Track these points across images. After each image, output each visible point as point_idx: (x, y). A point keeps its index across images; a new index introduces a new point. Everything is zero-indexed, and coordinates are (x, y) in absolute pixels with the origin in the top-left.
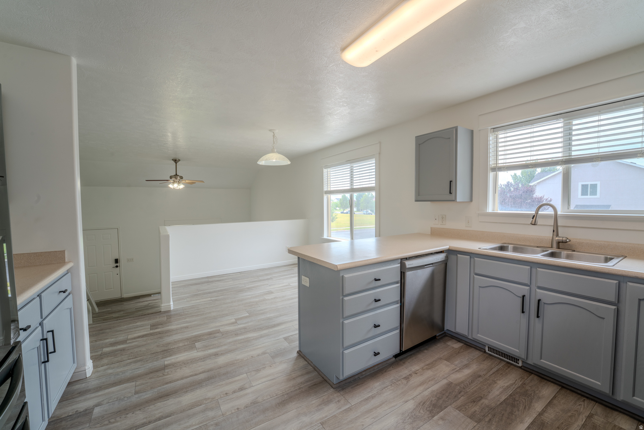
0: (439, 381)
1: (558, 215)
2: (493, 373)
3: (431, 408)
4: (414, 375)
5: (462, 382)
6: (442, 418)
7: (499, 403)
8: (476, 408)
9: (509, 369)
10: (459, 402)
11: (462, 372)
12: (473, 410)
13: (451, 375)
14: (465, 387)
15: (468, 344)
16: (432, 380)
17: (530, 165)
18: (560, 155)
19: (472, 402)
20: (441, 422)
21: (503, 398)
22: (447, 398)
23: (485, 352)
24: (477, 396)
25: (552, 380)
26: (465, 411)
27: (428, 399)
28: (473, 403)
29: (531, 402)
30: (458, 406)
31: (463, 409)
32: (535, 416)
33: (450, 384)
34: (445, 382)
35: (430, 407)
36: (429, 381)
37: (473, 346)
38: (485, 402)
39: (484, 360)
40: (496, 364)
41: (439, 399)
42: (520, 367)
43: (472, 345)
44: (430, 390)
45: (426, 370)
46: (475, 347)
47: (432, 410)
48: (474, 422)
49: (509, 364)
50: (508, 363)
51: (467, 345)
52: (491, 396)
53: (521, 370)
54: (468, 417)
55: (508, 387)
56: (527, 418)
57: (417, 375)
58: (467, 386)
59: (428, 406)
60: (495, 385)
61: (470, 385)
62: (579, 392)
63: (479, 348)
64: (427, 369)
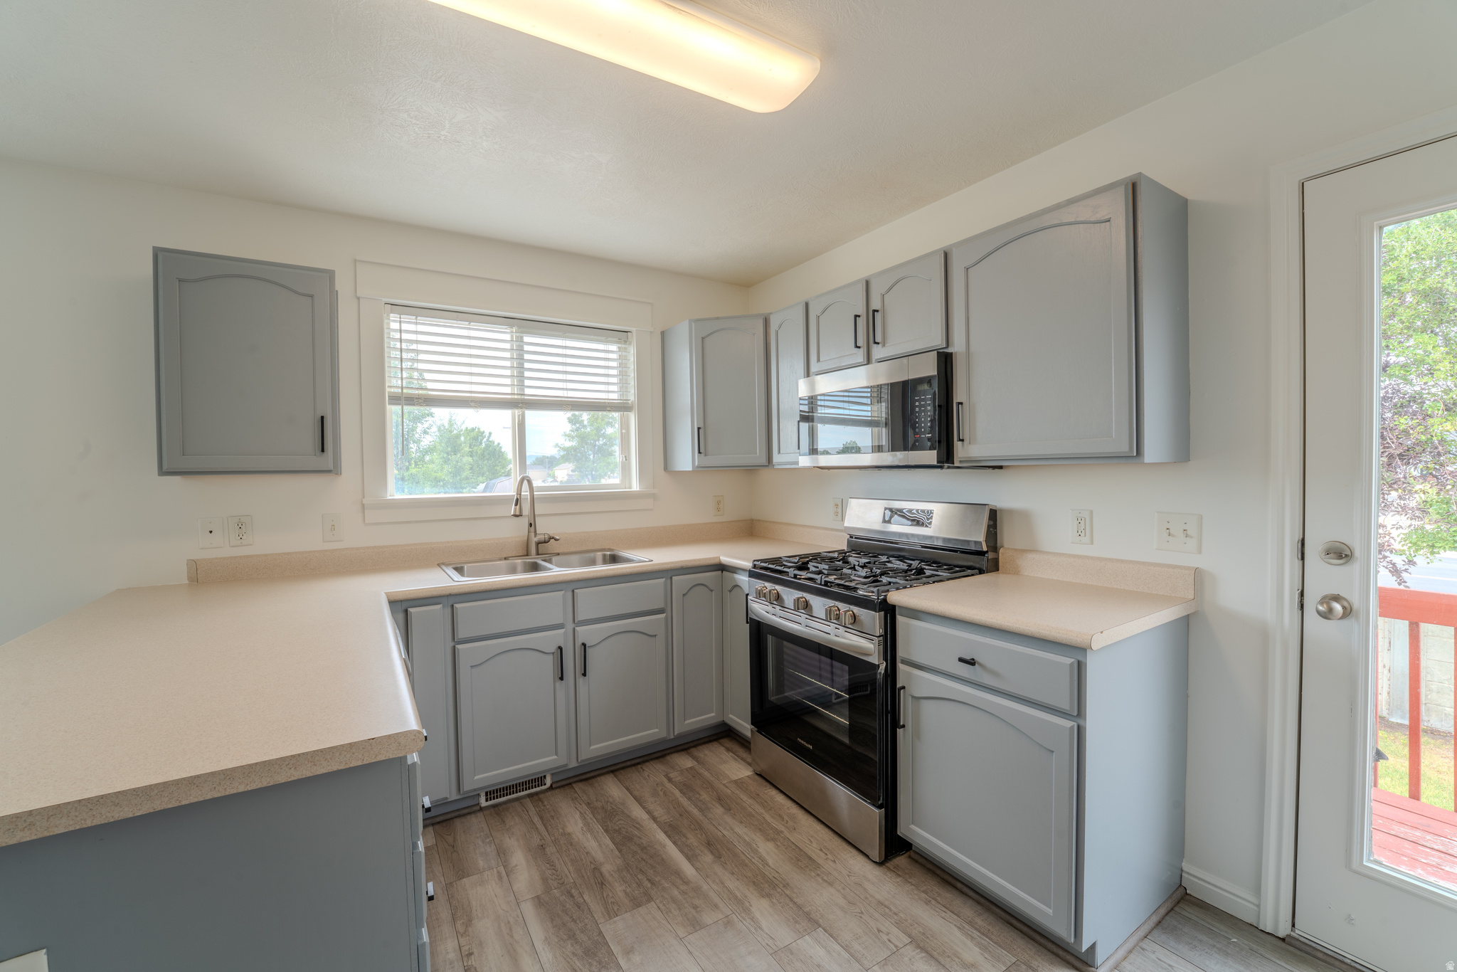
0: (520, 916)
1: (535, 497)
2: (545, 826)
3: (595, 963)
4: (473, 961)
5: (544, 880)
6: (628, 952)
7: (617, 853)
8: (619, 889)
9: (546, 803)
10: (597, 908)
11: (517, 868)
12: (621, 895)
13: (515, 888)
14: (561, 882)
15: (438, 820)
16: (511, 929)
17: (472, 401)
18: (508, 390)
19: (602, 888)
20: (637, 958)
21: (608, 841)
22: (575, 922)
23: (481, 809)
24: (589, 874)
25: (596, 773)
26: (619, 906)
27: (565, 959)
28: (604, 886)
29: (629, 816)
30: (605, 914)
31: (615, 909)
32: (655, 826)
33: (539, 902)
34: (528, 909)
35: (590, 964)
36: (512, 936)
37: (453, 815)
38: (607, 869)
39: (504, 822)
40: (523, 811)
41: (572, 936)
42: (551, 788)
43: (449, 816)
44: (539, 945)
45: (470, 929)
46: (457, 814)
47: (600, 962)
48: (649, 904)
49: (532, 797)
50: (530, 796)
51: (439, 823)
52: (599, 856)
53: (557, 791)
54: (634, 909)
55: (587, 824)
56: (657, 836)
57: (476, 954)
58: (560, 877)
59: (587, 966)
60: (574, 836)
61: (557, 871)
62: (629, 763)
63: (466, 811)
64: (469, 923)
